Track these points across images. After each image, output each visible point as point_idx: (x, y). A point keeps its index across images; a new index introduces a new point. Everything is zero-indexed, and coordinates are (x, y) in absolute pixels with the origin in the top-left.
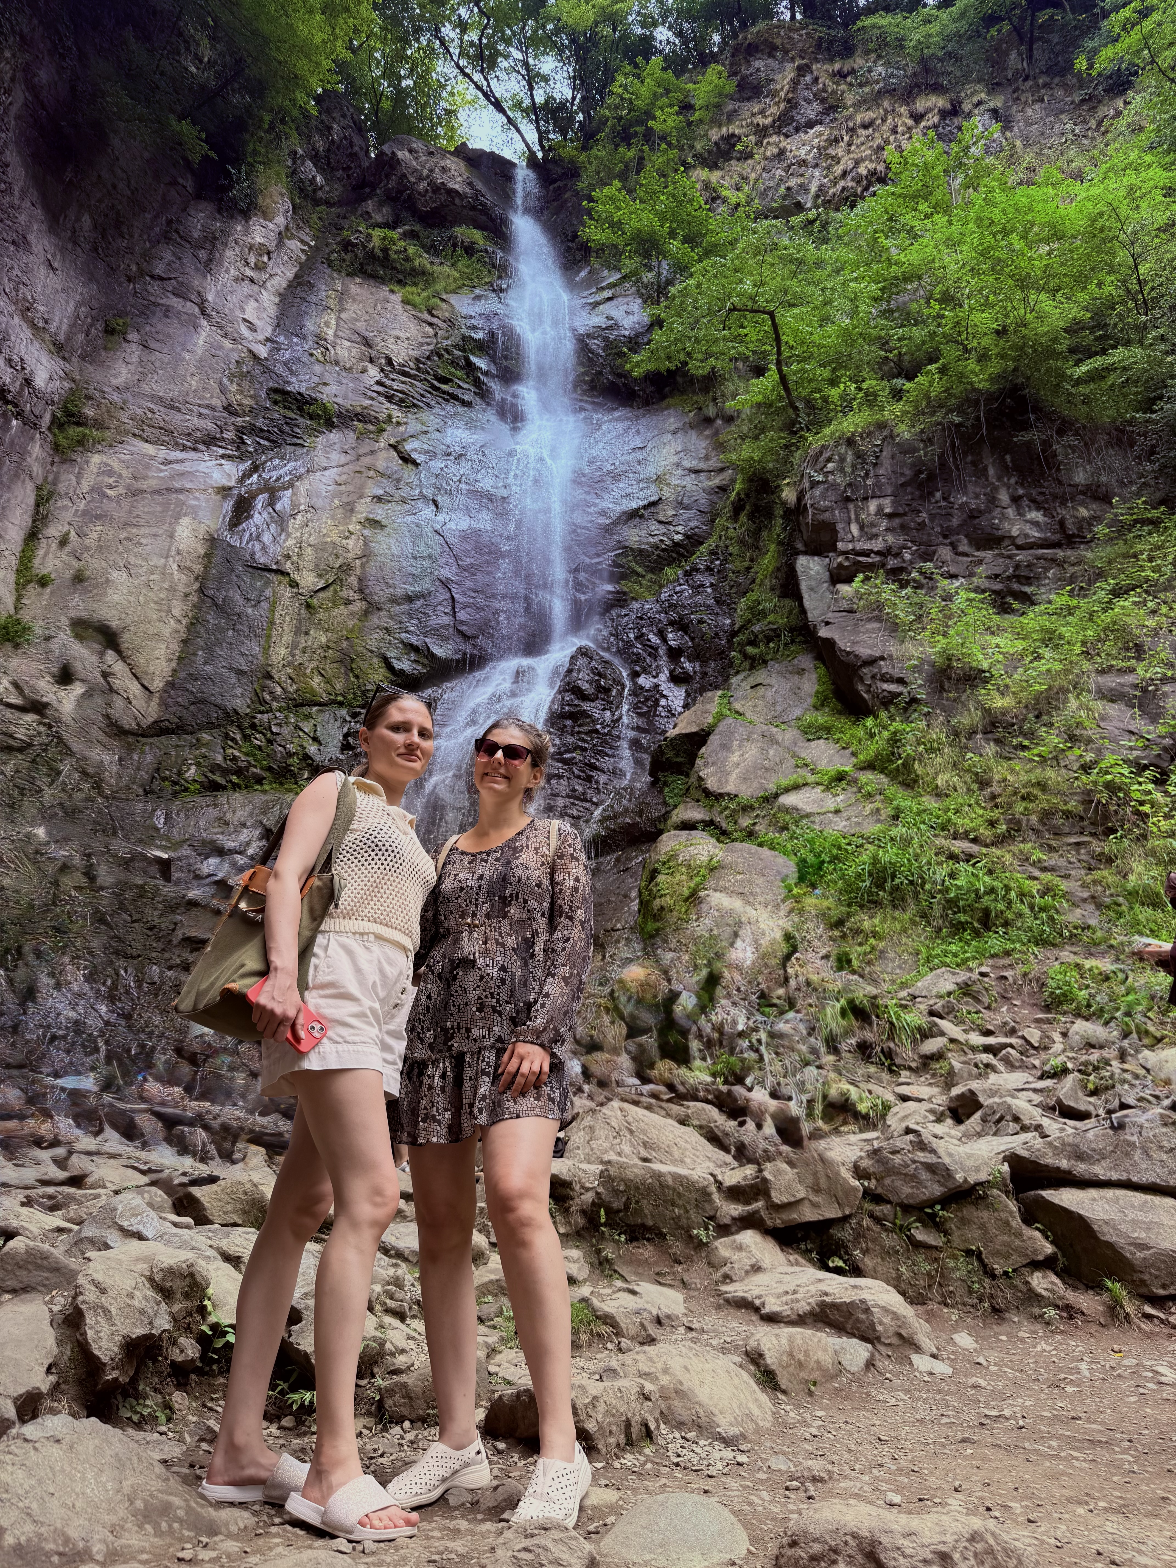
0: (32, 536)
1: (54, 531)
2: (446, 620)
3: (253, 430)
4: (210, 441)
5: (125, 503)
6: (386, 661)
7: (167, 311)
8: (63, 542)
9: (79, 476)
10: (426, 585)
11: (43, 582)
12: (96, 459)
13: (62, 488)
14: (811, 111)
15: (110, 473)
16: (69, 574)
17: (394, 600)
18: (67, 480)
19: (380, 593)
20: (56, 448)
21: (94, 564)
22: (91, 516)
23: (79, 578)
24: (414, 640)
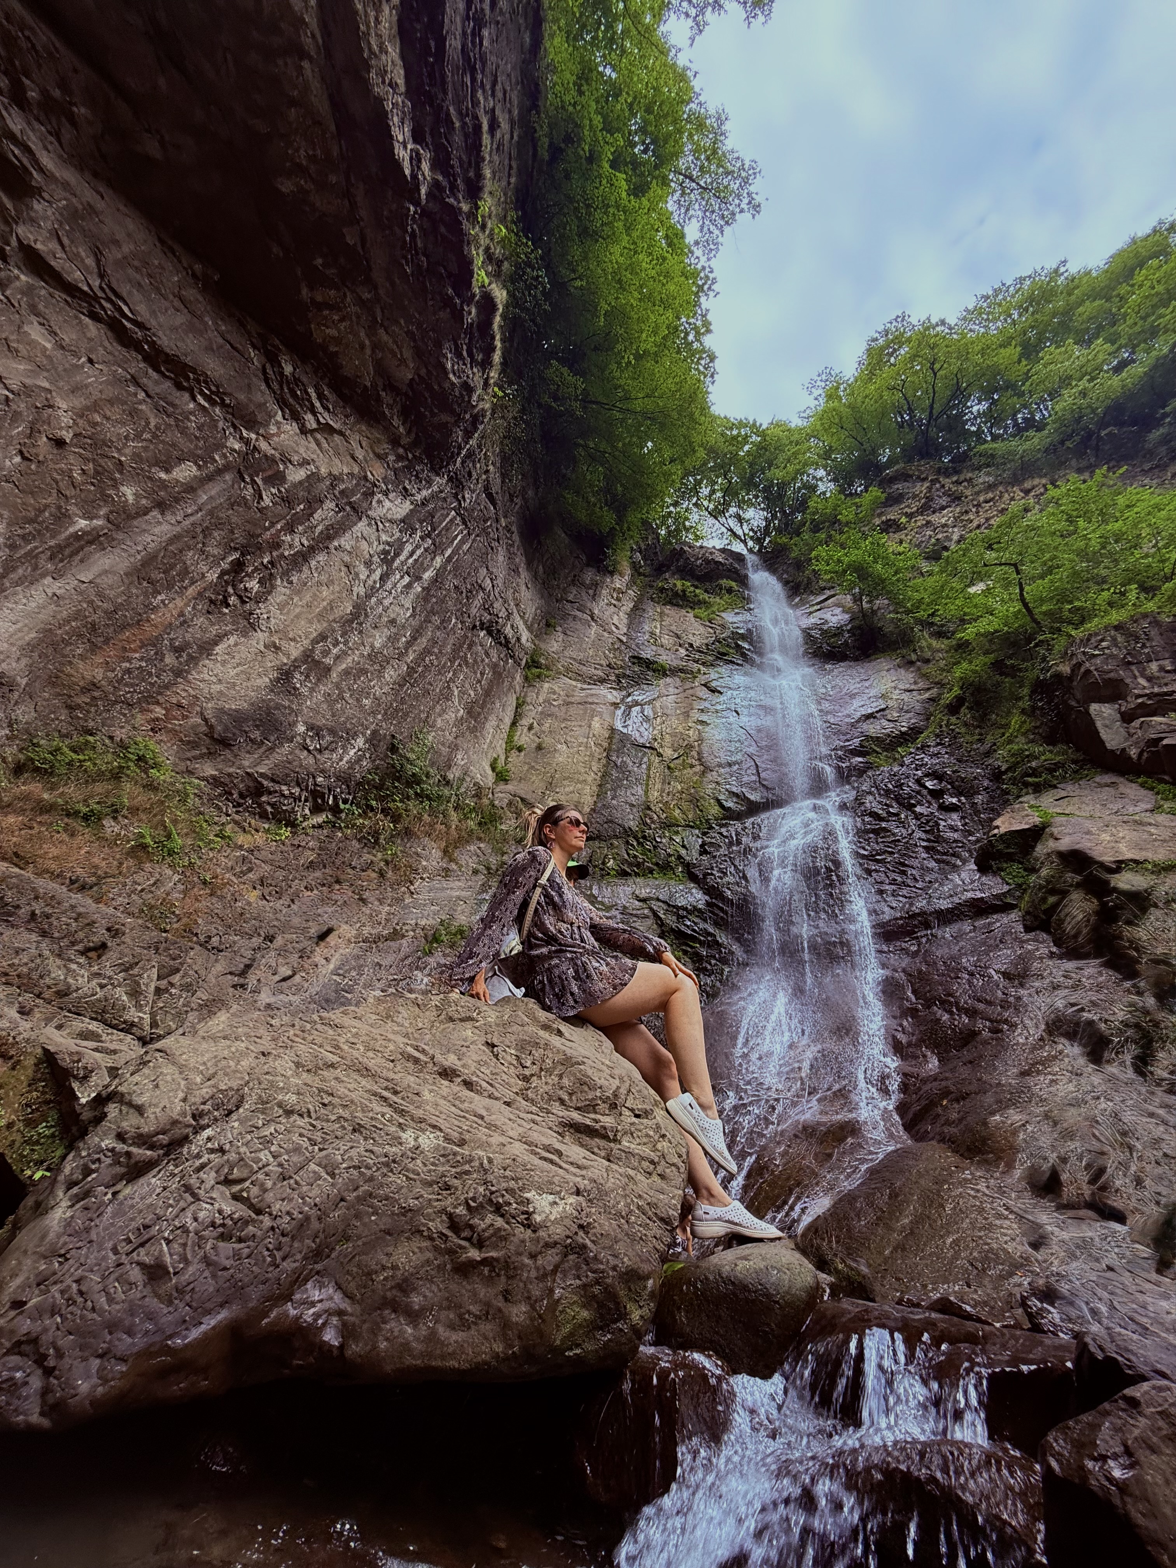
0: (514, 724)
1: (525, 722)
2: (754, 778)
3: (625, 676)
4: (602, 681)
5: (563, 709)
6: (718, 801)
7: (575, 618)
8: (531, 728)
9: (538, 694)
10: (739, 757)
11: (520, 749)
12: (546, 685)
13: (528, 700)
14: (944, 501)
15: (554, 693)
16: (534, 745)
17: (720, 765)
18: (531, 696)
19: (711, 761)
20: (526, 678)
21: (548, 740)
22: (545, 715)
23: (539, 748)
24: (734, 790)
